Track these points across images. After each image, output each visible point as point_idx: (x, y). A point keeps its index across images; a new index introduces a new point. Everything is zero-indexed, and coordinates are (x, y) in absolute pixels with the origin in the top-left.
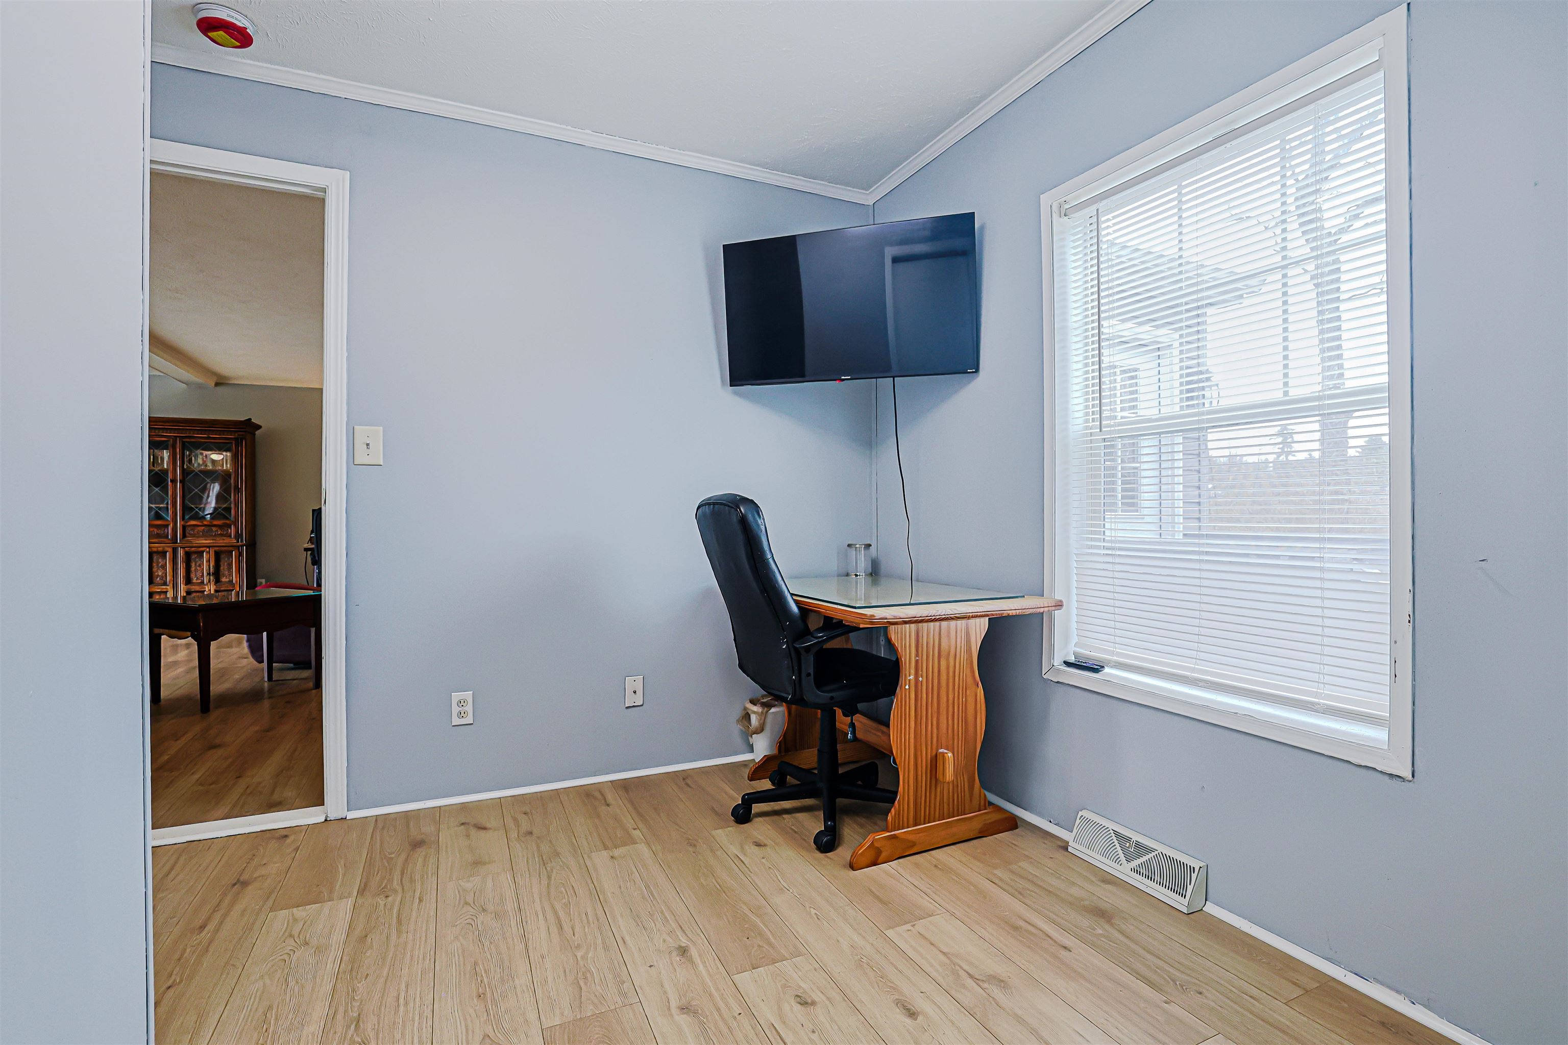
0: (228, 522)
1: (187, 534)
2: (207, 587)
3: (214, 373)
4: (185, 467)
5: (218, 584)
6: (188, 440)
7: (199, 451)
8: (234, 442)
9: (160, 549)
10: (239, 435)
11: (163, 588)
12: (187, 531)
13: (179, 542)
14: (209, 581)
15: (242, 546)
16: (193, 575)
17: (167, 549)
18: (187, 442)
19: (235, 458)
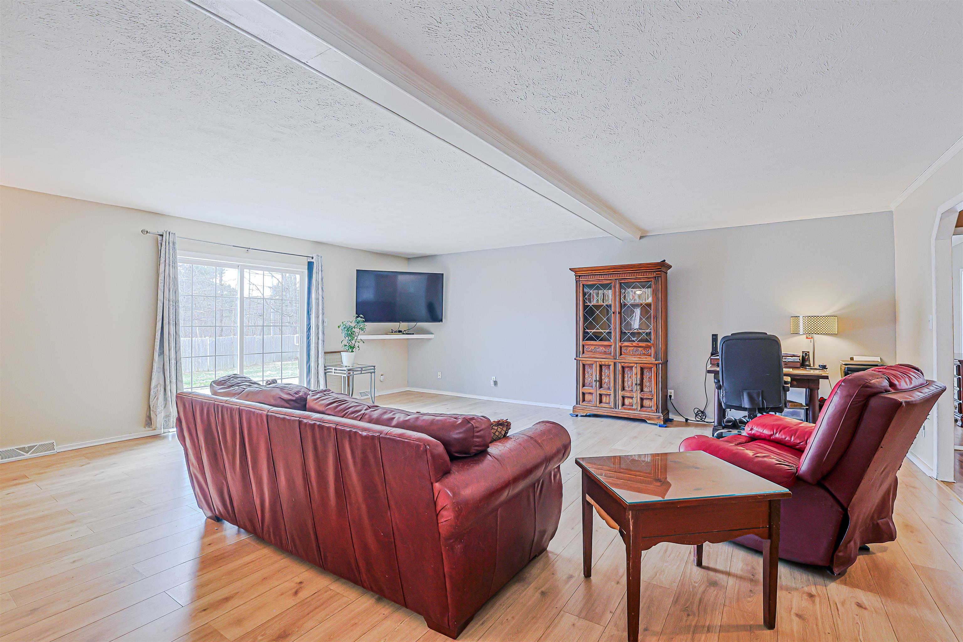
0: (649, 344)
1: (623, 353)
2: (634, 394)
3: (639, 229)
4: (622, 302)
5: (642, 393)
6: (624, 281)
7: (630, 290)
8: (653, 280)
9: (607, 363)
10: (657, 274)
11: (608, 392)
12: (623, 351)
13: (617, 358)
14: (637, 390)
15: (659, 364)
16: (626, 384)
17: (610, 363)
18: (623, 283)
19: (655, 293)
